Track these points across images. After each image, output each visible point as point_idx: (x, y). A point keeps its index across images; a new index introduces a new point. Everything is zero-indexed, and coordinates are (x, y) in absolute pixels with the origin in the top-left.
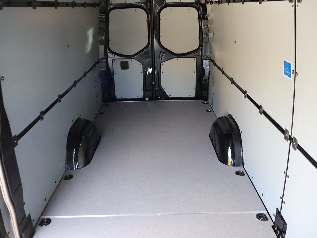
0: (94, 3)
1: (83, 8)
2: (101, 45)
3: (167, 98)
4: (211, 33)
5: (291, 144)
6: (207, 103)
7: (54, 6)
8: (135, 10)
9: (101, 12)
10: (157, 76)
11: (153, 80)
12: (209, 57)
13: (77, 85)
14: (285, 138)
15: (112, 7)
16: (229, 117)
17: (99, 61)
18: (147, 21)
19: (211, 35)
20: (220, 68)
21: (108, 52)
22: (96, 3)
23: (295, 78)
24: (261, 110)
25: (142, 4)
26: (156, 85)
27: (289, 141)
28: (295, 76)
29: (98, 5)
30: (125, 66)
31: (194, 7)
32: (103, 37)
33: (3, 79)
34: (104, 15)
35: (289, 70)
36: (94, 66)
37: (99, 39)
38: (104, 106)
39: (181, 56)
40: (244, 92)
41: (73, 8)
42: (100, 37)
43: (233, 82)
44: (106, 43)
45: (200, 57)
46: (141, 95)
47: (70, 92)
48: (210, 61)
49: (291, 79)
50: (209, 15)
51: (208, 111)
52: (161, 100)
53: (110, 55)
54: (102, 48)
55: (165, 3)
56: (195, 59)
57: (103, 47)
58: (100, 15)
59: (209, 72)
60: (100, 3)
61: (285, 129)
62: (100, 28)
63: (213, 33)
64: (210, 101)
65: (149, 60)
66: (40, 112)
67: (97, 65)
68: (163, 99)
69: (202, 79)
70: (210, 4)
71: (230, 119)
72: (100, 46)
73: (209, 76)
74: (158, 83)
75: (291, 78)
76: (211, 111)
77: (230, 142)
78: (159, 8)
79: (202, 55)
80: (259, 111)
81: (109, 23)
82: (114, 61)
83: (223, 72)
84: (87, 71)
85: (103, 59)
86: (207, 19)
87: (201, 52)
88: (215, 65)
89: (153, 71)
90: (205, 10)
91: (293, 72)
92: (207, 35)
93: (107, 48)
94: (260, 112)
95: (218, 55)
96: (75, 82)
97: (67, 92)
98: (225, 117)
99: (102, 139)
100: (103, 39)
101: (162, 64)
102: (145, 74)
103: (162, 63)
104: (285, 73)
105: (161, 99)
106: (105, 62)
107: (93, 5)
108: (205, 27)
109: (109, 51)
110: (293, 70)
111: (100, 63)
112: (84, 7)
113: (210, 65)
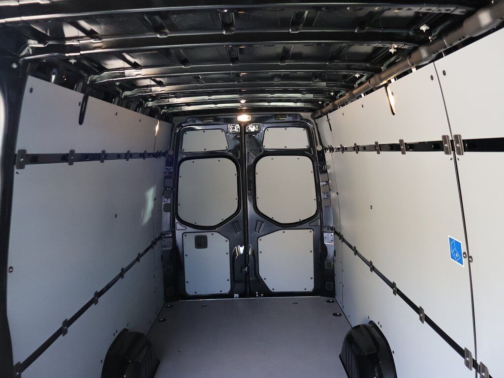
0: (158, 151)
1: (142, 160)
2: (166, 211)
3: (268, 293)
4: (333, 191)
5: (478, 374)
6: (333, 301)
7: (99, 160)
8: (219, 161)
9: (168, 163)
10: (251, 258)
11: (246, 265)
12: (332, 229)
13: (125, 275)
14: (467, 364)
15: (184, 156)
16: (371, 325)
17: (162, 236)
18: (236, 176)
19: (333, 195)
20: (350, 246)
21: (176, 221)
22: (161, 151)
23: (469, 265)
24: (421, 315)
25: (228, 152)
26: (250, 272)
27: (474, 370)
28: (469, 261)
29: (164, 154)
30: (201, 243)
31: (306, 156)
32: (169, 200)
33: (11, 270)
34: (171, 168)
35: (458, 252)
36: (154, 243)
37: (163, 203)
38: (167, 307)
39: (289, 227)
40: (392, 285)
41: (127, 160)
42: (165, 199)
43: (373, 269)
44: (173, 208)
45: (319, 228)
46: (226, 289)
47: (113, 287)
48: (334, 234)
49: (463, 266)
50: (329, 167)
51: (335, 315)
52: (258, 297)
53: (179, 226)
54: (167, 216)
55: (263, 151)
56: (311, 232)
57: (168, 214)
58: (167, 167)
59: (335, 251)
60: (167, 152)
61: (466, 349)
62: (166, 188)
63: (337, 193)
64: (338, 298)
65: (239, 234)
66: (64, 322)
67: (158, 243)
68: (262, 295)
69: (324, 262)
70: (330, 151)
71: (373, 330)
72: (164, 213)
73: (335, 258)
74: (253, 271)
75: (462, 264)
76: (340, 315)
77: (376, 370)
78: (255, 157)
79: (322, 226)
80: (418, 316)
81: (180, 179)
82: (185, 236)
83: (356, 253)
84: (141, 252)
85: (167, 232)
86: (326, 172)
87: (319, 220)
88: (344, 240)
89: (246, 251)
90: (322, 159)
91: (464, 255)
92: (328, 196)
93: (175, 215)
94: (421, 319)
95: (346, 226)
96: (122, 269)
97: (108, 287)
98: (364, 326)
99: (160, 365)
100: (169, 202)
101: (260, 240)
102: (233, 255)
103: (259, 238)
104: (452, 257)
105: (259, 295)
106: (171, 237)
107: (156, 155)
108: (324, 183)
109: (178, 220)
110: (464, 253)
111: (164, 239)
112: (143, 158)
113: (334, 241)
